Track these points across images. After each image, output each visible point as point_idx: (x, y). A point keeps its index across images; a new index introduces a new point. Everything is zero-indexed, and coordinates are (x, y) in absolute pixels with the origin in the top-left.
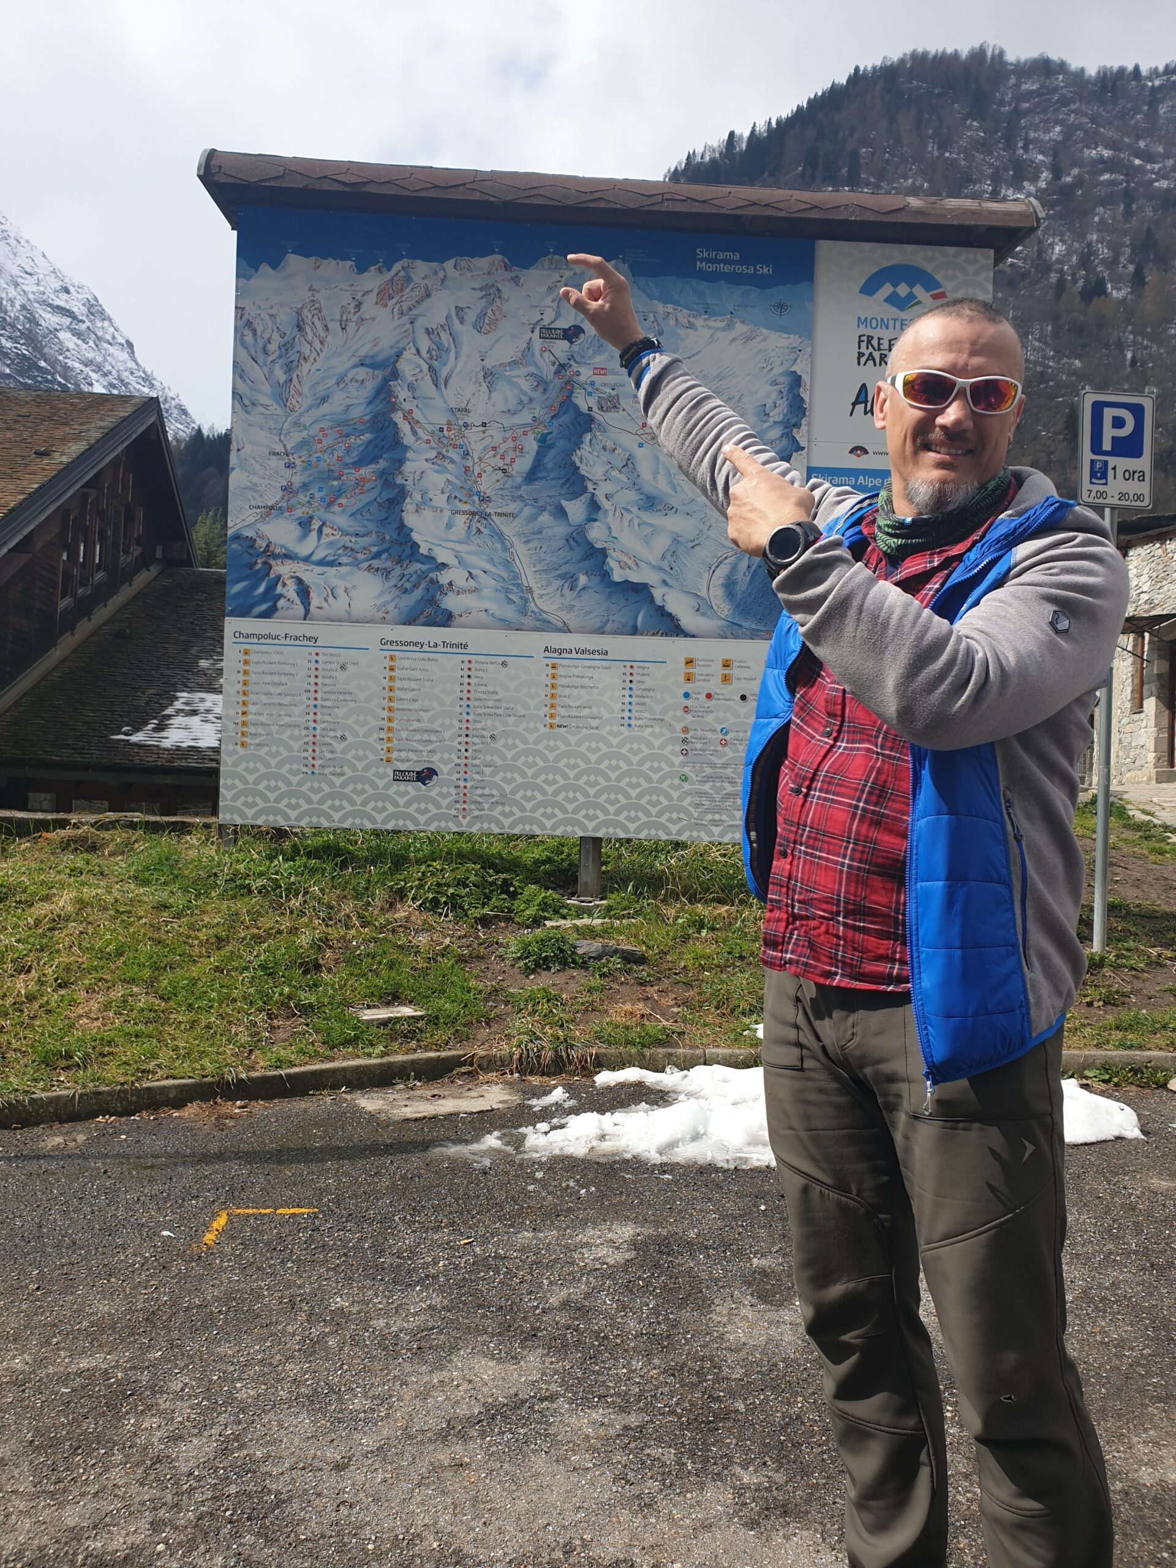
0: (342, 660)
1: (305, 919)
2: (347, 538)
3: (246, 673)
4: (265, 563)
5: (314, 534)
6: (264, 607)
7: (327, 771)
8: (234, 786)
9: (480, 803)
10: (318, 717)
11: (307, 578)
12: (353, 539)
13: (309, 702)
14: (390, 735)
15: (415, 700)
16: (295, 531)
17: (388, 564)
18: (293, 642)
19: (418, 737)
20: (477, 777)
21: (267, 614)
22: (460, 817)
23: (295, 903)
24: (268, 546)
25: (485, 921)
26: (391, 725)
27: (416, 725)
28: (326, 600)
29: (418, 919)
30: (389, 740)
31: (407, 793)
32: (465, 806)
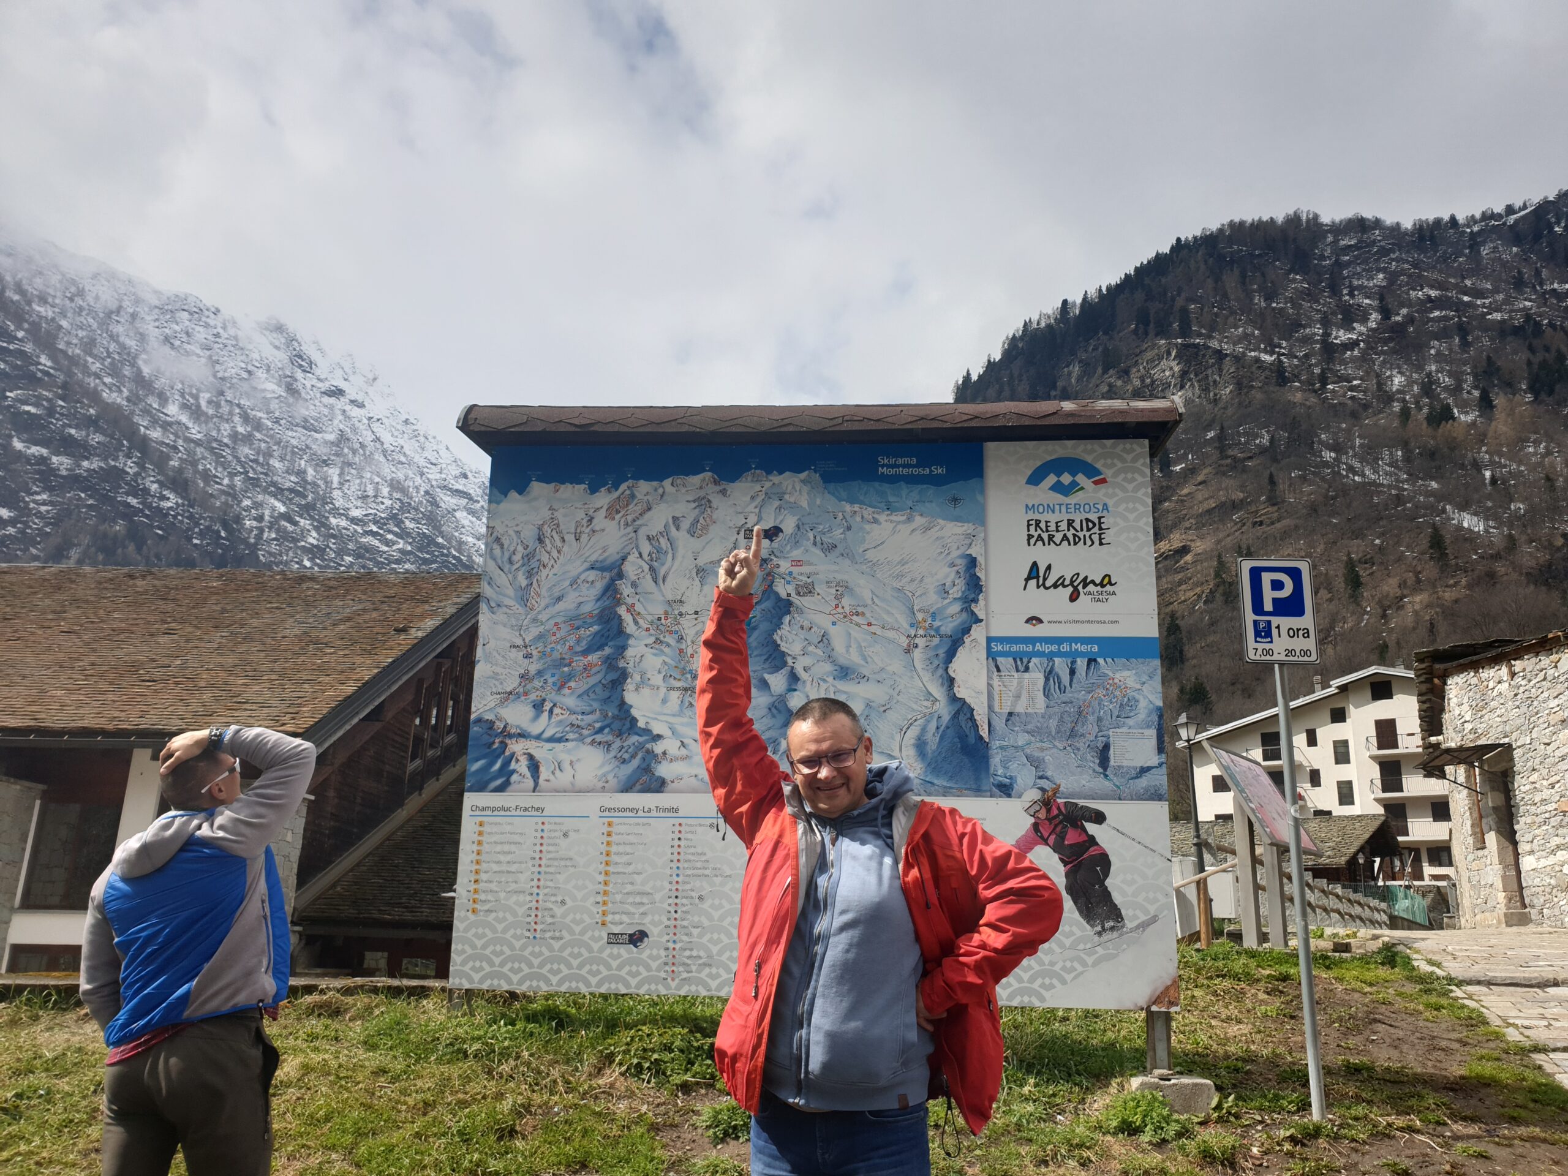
0: (564, 828)
1: (512, 1085)
2: (574, 717)
3: (480, 843)
4: (502, 742)
5: (546, 714)
6: (499, 782)
7: (548, 935)
8: (464, 951)
9: (688, 965)
10: (541, 883)
11: (538, 754)
12: (580, 717)
13: (533, 869)
14: (605, 898)
15: (629, 864)
16: (529, 712)
17: (610, 738)
18: (522, 813)
19: (631, 900)
20: (685, 938)
21: (501, 789)
22: (669, 980)
23: (505, 1068)
24: (505, 727)
25: (685, 1088)
26: (606, 888)
27: (629, 888)
28: (553, 773)
29: (622, 1085)
30: (605, 903)
31: (619, 956)
32: (674, 968)
